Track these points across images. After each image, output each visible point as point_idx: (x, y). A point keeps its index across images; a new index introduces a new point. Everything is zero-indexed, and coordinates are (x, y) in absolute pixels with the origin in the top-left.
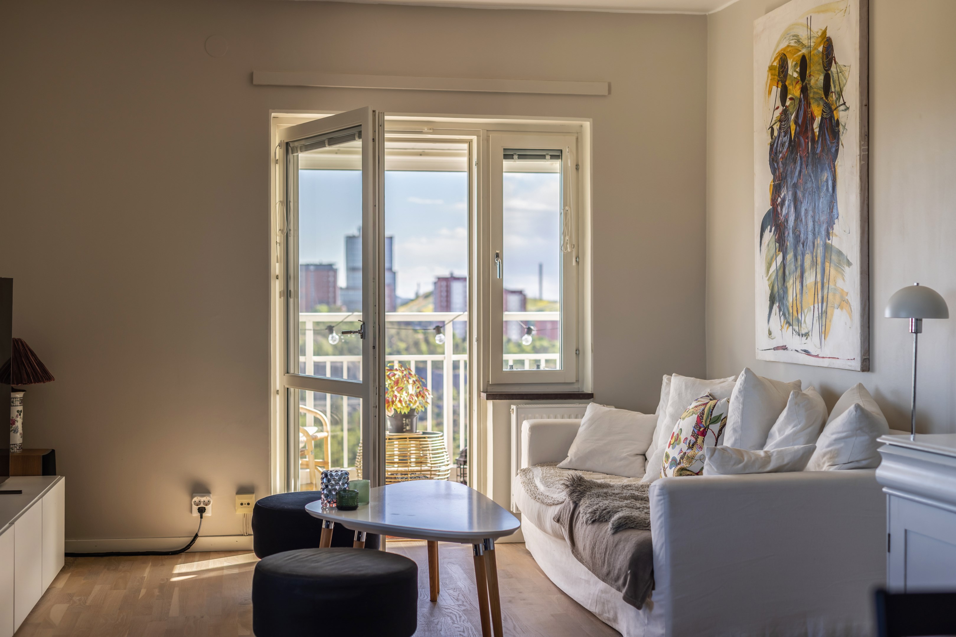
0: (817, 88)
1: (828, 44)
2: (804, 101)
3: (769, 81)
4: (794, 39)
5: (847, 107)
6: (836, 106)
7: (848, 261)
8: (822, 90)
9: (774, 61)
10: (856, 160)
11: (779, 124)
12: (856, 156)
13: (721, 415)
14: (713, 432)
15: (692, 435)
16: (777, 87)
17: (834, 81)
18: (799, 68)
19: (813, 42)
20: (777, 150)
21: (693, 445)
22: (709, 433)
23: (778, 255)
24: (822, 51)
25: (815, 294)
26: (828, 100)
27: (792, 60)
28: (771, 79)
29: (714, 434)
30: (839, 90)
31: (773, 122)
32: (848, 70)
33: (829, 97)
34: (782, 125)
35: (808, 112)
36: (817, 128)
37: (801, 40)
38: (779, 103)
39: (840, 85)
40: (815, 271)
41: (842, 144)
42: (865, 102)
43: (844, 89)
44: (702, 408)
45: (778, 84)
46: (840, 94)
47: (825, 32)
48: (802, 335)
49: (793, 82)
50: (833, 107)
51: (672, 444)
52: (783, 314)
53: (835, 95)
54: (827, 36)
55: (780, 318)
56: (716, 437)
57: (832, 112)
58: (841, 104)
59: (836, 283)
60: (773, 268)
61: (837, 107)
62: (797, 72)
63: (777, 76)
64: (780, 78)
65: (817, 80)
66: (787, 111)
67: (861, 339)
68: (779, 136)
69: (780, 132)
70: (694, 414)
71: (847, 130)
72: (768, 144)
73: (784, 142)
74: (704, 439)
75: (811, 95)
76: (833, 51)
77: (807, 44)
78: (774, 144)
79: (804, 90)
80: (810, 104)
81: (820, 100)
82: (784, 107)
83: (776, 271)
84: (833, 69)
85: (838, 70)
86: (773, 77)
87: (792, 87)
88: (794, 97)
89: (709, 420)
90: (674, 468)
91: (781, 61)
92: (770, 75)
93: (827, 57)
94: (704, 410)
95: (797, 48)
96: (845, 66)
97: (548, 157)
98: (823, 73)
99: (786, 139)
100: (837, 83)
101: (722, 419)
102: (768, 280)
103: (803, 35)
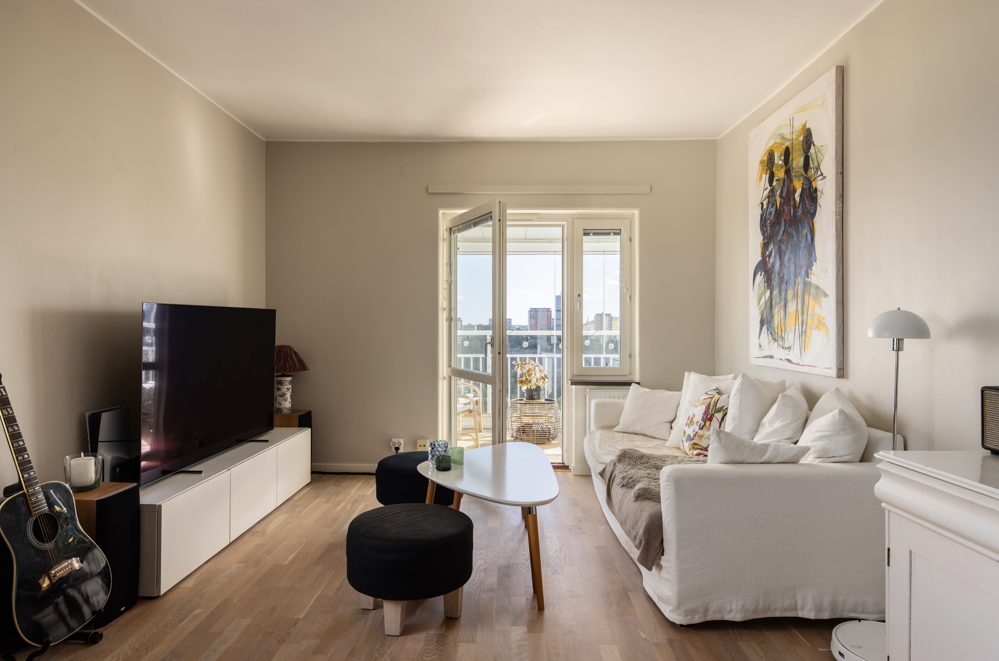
0: (798, 168)
1: (808, 133)
2: (787, 179)
3: (760, 172)
4: (780, 137)
5: (824, 177)
6: (814, 178)
7: (825, 293)
8: (803, 168)
9: (764, 156)
10: (833, 216)
11: (768, 200)
12: (832, 213)
13: (724, 406)
14: (717, 419)
15: (701, 420)
16: (766, 174)
17: (812, 160)
18: (783, 157)
19: (795, 135)
20: (766, 218)
21: (703, 427)
22: (714, 419)
23: (767, 292)
24: (803, 140)
25: (796, 319)
26: (807, 175)
27: (778, 152)
28: (762, 170)
29: (718, 421)
30: (817, 165)
31: (763, 199)
32: (825, 149)
33: (808, 172)
34: (770, 200)
35: (790, 187)
36: (798, 197)
37: (785, 137)
38: (767, 185)
39: (818, 162)
40: (796, 302)
41: (820, 206)
42: (840, 170)
43: (822, 163)
44: (709, 400)
45: (767, 172)
46: (818, 168)
47: (805, 125)
48: (786, 348)
49: (779, 168)
50: (812, 179)
51: (688, 425)
52: (770, 333)
53: (814, 170)
54: (806, 128)
55: (768, 336)
56: (720, 422)
57: (810, 182)
58: (819, 175)
59: (814, 310)
60: (763, 300)
61: (816, 178)
62: (782, 160)
63: (766, 166)
64: (768, 167)
65: (798, 162)
66: (774, 190)
67: (837, 353)
68: (767, 208)
69: (768, 205)
70: (703, 405)
71: (824, 194)
72: (759, 215)
73: (771, 212)
74: (710, 423)
75: (793, 174)
76: (812, 137)
77: (790, 138)
78: (763, 215)
79: (788, 172)
80: (792, 180)
81: (801, 176)
82: (772, 187)
83: (765, 303)
84: (812, 150)
85: (816, 150)
86: (763, 168)
87: (777, 171)
88: (779, 179)
89: (714, 410)
90: (689, 442)
91: (769, 155)
92: (761, 167)
93: (807, 143)
94: (710, 402)
95: (782, 143)
96: (823, 146)
97: (612, 234)
98: (803, 156)
99: (773, 210)
100: (815, 161)
101: (724, 409)
102: (759, 309)
103: (787, 132)
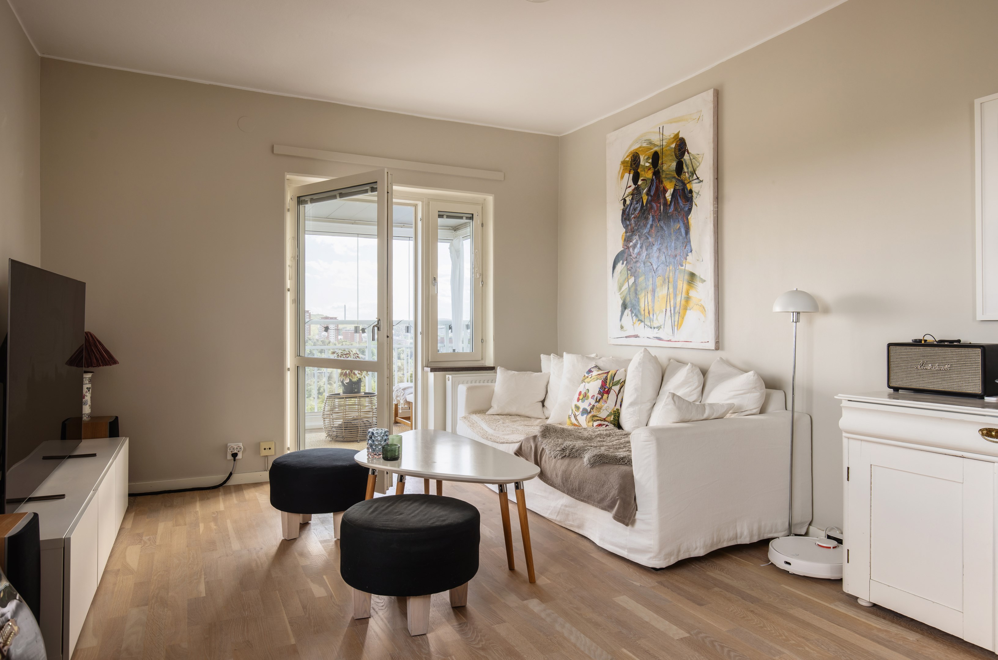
0: (669, 171)
1: (680, 142)
2: (656, 180)
3: (621, 171)
4: (646, 142)
5: (701, 181)
6: (689, 181)
7: (701, 279)
8: (675, 172)
9: (627, 157)
10: (710, 214)
11: (631, 196)
12: (710, 211)
13: (620, 380)
14: (615, 391)
15: (598, 394)
16: (630, 174)
17: (686, 166)
18: (651, 160)
19: (665, 142)
20: (629, 213)
21: (599, 400)
22: (612, 392)
23: (630, 278)
24: (675, 147)
25: (667, 302)
26: (681, 178)
27: (644, 155)
28: (623, 169)
29: (616, 393)
30: (692, 170)
31: (626, 195)
32: (702, 157)
33: (682, 175)
34: (634, 197)
35: (660, 187)
36: (669, 196)
37: (653, 142)
38: (631, 183)
39: (693, 167)
40: (667, 287)
41: (696, 205)
42: (716, 177)
43: (698, 169)
44: (605, 375)
45: (630, 172)
46: (694, 172)
47: (678, 134)
48: (654, 328)
49: (645, 169)
50: (686, 182)
51: (581, 399)
52: (635, 315)
53: (688, 174)
54: (679, 137)
55: (632, 318)
56: (617, 394)
57: (684, 185)
58: (694, 179)
59: (689, 293)
60: (626, 286)
61: (691, 181)
62: (649, 163)
63: (629, 167)
64: (632, 168)
65: (669, 166)
66: (639, 188)
67: (715, 329)
68: (631, 204)
69: (632, 201)
70: (598, 380)
71: (700, 195)
72: (621, 210)
73: (636, 208)
74: (608, 396)
75: (664, 176)
77: (659, 144)
78: (626, 210)
79: (657, 174)
80: (662, 182)
81: (672, 178)
82: (637, 186)
83: (628, 289)
84: (686, 157)
85: (691, 157)
86: (625, 168)
87: (644, 172)
88: (646, 179)
89: (612, 383)
90: (585, 415)
91: (634, 157)
92: (622, 167)
93: (680, 150)
94: (607, 377)
95: (649, 147)
96: (699, 154)
97: (464, 218)
98: (675, 161)
99: (639, 206)
100: (690, 166)
101: (621, 382)
102: (620, 294)
103: (656, 139)
